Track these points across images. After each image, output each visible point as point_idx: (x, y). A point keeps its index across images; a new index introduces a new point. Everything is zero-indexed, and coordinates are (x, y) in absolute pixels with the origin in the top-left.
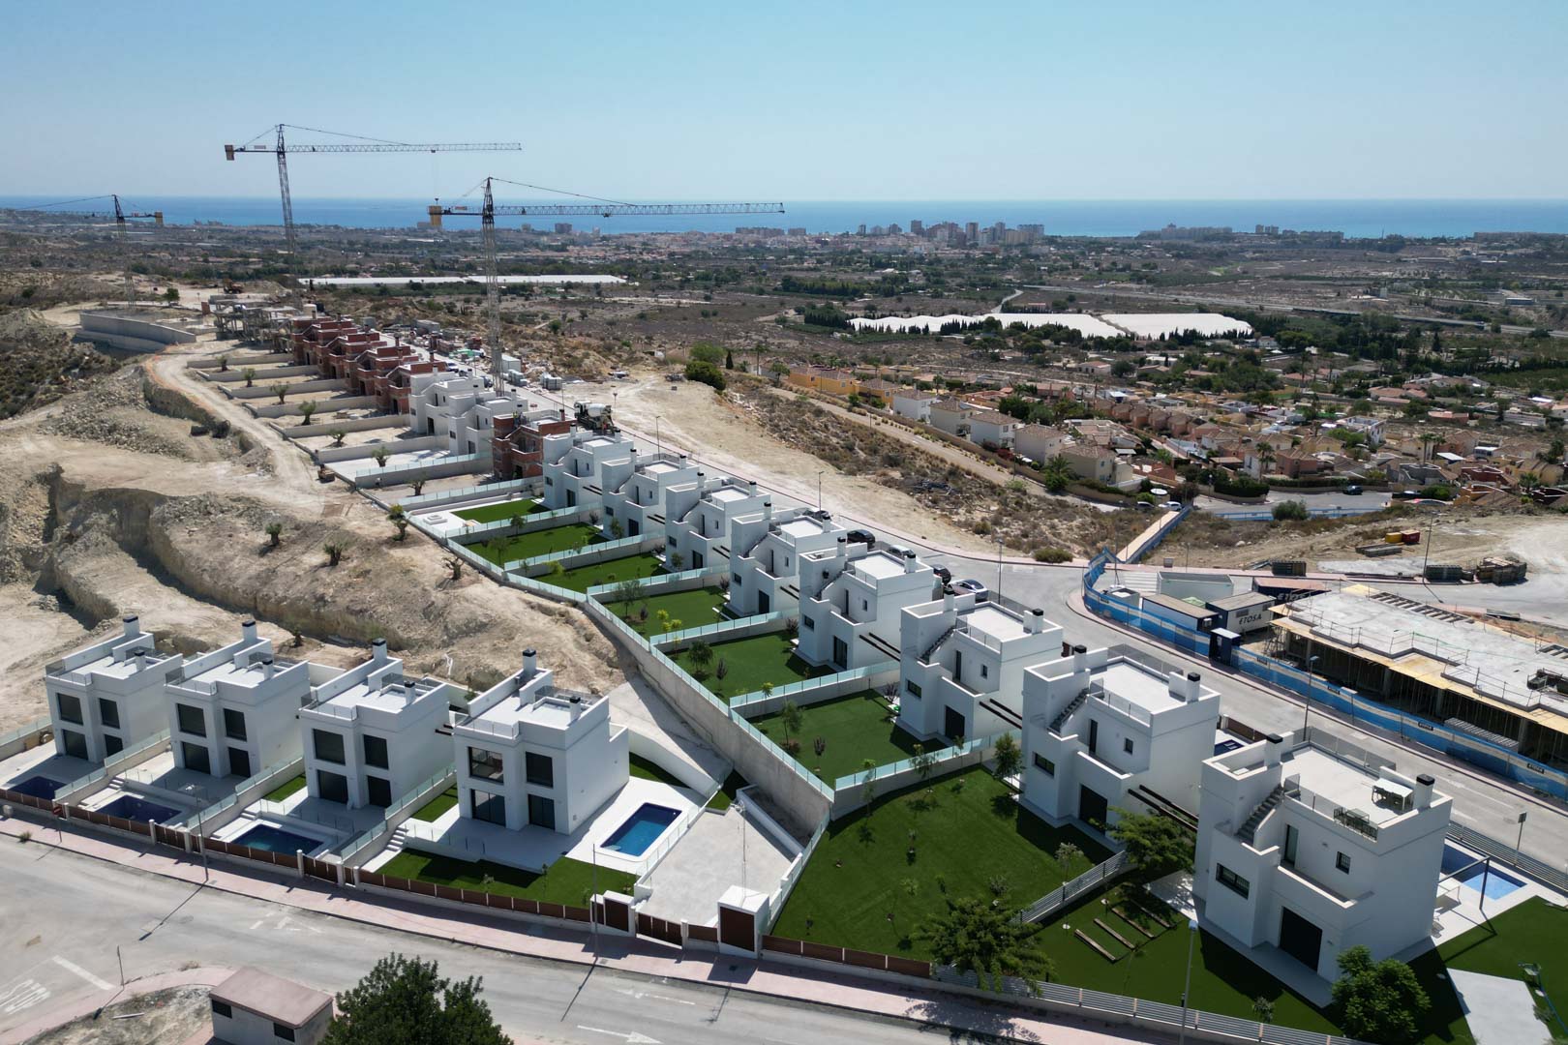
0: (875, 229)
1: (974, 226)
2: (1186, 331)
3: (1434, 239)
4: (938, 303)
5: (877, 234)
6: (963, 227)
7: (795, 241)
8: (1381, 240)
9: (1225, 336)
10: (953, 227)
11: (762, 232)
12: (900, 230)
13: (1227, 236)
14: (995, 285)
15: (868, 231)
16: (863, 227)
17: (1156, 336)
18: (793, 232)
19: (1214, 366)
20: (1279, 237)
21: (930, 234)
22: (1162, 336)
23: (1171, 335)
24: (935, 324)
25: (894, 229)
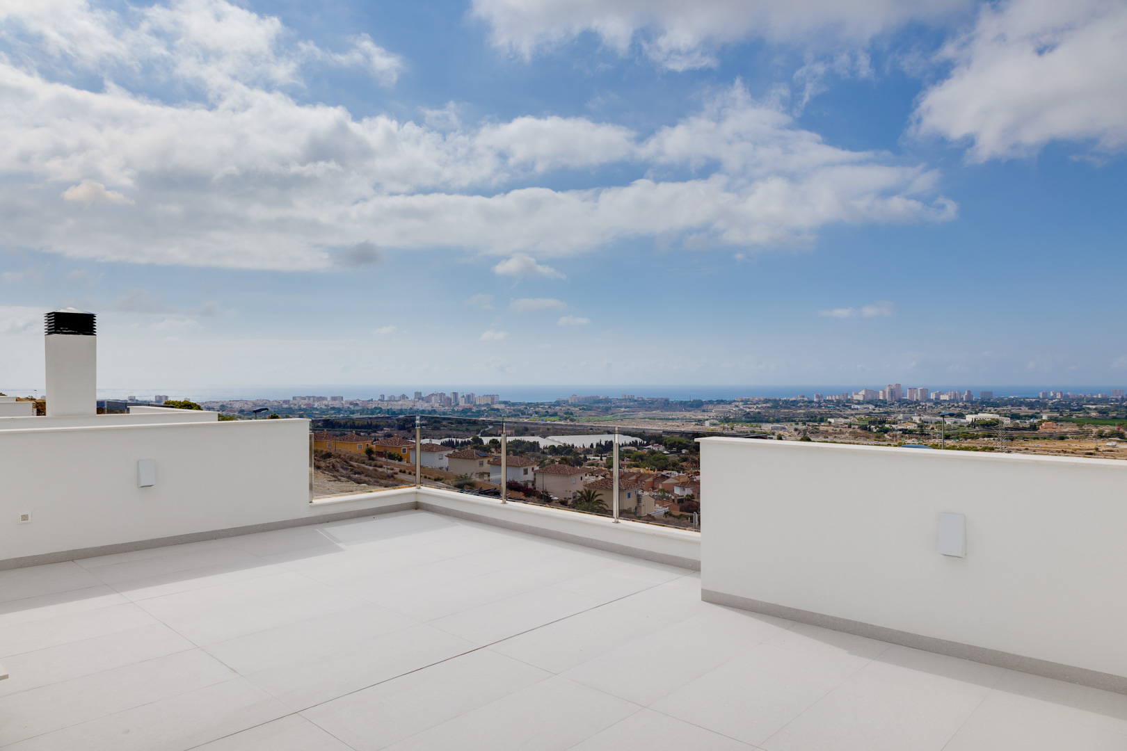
0: (391, 397)
1: (455, 394)
2: (606, 442)
3: (717, 401)
4: (436, 432)
5: (392, 399)
6: (448, 395)
7: (337, 404)
8: (690, 401)
9: (630, 445)
10: (442, 395)
11: (312, 399)
12: (407, 398)
13: (607, 401)
14: (475, 423)
15: (386, 399)
16: (383, 396)
17: (587, 446)
18: (334, 399)
19: (636, 458)
20: (635, 401)
21: (428, 399)
22: (592, 445)
23: (597, 445)
24: (437, 442)
25: (404, 397)
